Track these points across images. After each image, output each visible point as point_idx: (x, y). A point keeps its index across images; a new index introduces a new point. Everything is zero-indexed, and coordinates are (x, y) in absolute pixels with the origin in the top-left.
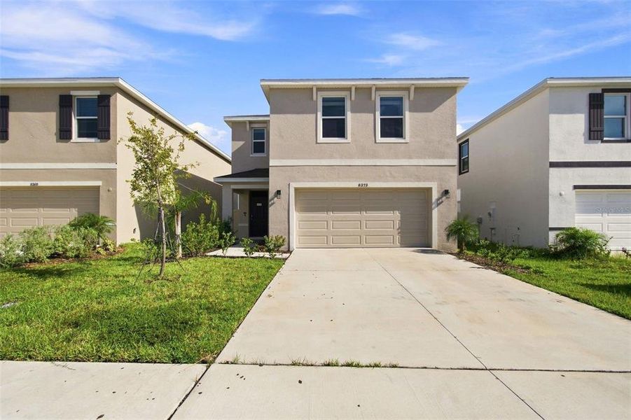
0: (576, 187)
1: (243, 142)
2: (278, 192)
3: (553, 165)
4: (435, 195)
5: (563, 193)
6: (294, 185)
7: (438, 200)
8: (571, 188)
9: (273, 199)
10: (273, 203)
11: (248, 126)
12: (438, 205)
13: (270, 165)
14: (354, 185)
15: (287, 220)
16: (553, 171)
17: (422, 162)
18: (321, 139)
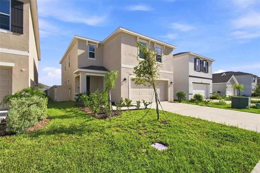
0: (193, 83)
1: (84, 51)
2: (125, 79)
3: (190, 76)
4: (169, 83)
5: (191, 84)
6: (130, 76)
7: (169, 85)
9: (122, 82)
10: (123, 84)
11: (87, 44)
12: (169, 87)
13: (122, 66)
15: (128, 92)
16: (190, 78)
17: (166, 72)
18: (139, 58)
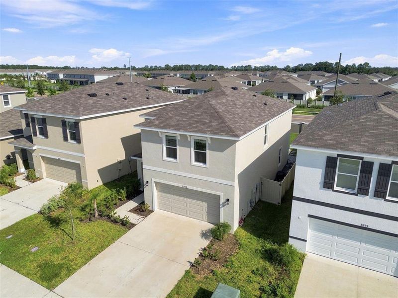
0: (310, 216)
3: (295, 198)
4: (222, 201)
5: (301, 217)
6: (154, 180)
7: (223, 203)
8: (307, 216)
12: (223, 206)
14: (181, 185)
15: (151, 196)
16: (295, 202)
17: (214, 180)
18: (165, 158)
